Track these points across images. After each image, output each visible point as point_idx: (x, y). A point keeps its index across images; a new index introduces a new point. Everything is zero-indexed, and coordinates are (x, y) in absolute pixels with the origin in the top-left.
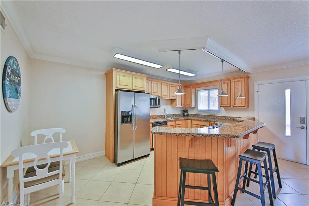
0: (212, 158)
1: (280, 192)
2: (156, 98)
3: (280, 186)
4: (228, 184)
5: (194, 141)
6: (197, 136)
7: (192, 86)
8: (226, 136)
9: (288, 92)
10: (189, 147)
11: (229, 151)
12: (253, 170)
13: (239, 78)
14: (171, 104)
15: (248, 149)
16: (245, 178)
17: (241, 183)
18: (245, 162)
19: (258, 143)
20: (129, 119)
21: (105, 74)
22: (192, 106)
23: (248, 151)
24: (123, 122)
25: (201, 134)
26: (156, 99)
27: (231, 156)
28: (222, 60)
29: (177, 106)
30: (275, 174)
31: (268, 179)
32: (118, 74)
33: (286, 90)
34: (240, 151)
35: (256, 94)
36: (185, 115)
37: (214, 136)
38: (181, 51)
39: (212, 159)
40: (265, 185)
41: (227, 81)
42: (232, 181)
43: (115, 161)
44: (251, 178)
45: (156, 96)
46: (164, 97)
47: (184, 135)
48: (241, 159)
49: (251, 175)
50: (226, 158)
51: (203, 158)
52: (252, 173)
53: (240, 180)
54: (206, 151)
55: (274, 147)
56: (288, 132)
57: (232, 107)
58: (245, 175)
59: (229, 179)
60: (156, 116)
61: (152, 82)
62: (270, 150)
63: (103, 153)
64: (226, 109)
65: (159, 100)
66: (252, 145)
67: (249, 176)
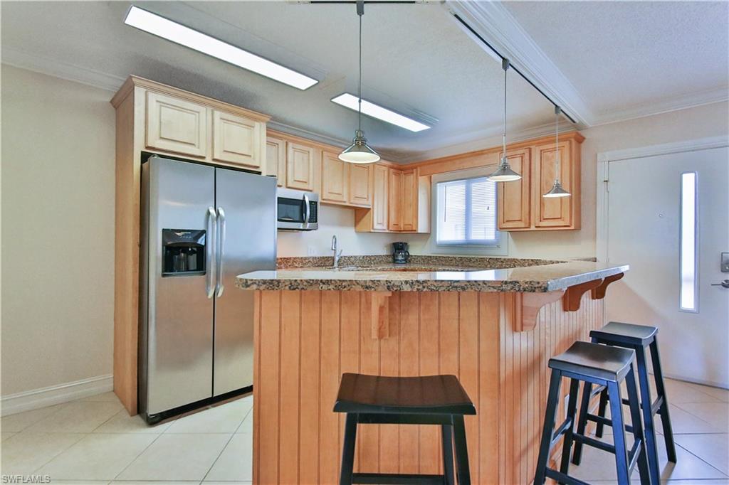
0: (459, 370)
1: (673, 477)
2: (302, 199)
3: (672, 458)
4: (514, 461)
5: (400, 314)
6: (406, 288)
7: (419, 169)
8: (504, 287)
9: (689, 181)
10: (381, 336)
11: (516, 345)
12: (593, 410)
13: (554, 141)
14: (357, 222)
15: (578, 340)
16: (569, 435)
17: (556, 454)
18: (569, 380)
19: (607, 326)
20: (193, 259)
21: (111, 102)
22: (419, 231)
23: (577, 348)
24: (169, 266)
25: (418, 281)
26: (303, 201)
27: (524, 364)
28: (506, 64)
29: (373, 228)
30: (657, 419)
31: (638, 436)
32: (153, 97)
33: (684, 176)
34: (553, 348)
35: (601, 187)
36: (400, 258)
37: (463, 289)
38: (365, 5)
39: (459, 374)
40: (631, 454)
41: (522, 152)
42: (527, 449)
43: (140, 407)
44: (586, 435)
45: (303, 192)
46: (332, 197)
47: (359, 288)
48: (558, 369)
49: (586, 427)
50: (506, 370)
51: (429, 368)
52: (588, 421)
53: (553, 443)
54: (439, 349)
55: (655, 337)
56: (688, 300)
57: (533, 228)
58: (568, 426)
59: (517, 442)
60: (306, 258)
61: (290, 145)
62: (643, 344)
63: (105, 381)
64: (515, 233)
65: (314, 204)
66: (591, 332)
67: (581, 429)
